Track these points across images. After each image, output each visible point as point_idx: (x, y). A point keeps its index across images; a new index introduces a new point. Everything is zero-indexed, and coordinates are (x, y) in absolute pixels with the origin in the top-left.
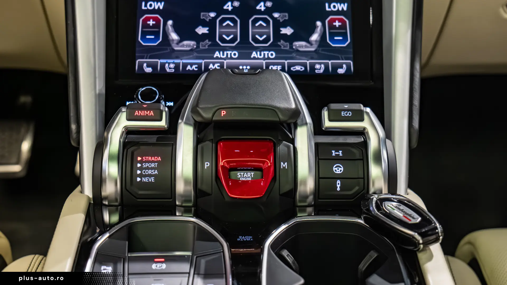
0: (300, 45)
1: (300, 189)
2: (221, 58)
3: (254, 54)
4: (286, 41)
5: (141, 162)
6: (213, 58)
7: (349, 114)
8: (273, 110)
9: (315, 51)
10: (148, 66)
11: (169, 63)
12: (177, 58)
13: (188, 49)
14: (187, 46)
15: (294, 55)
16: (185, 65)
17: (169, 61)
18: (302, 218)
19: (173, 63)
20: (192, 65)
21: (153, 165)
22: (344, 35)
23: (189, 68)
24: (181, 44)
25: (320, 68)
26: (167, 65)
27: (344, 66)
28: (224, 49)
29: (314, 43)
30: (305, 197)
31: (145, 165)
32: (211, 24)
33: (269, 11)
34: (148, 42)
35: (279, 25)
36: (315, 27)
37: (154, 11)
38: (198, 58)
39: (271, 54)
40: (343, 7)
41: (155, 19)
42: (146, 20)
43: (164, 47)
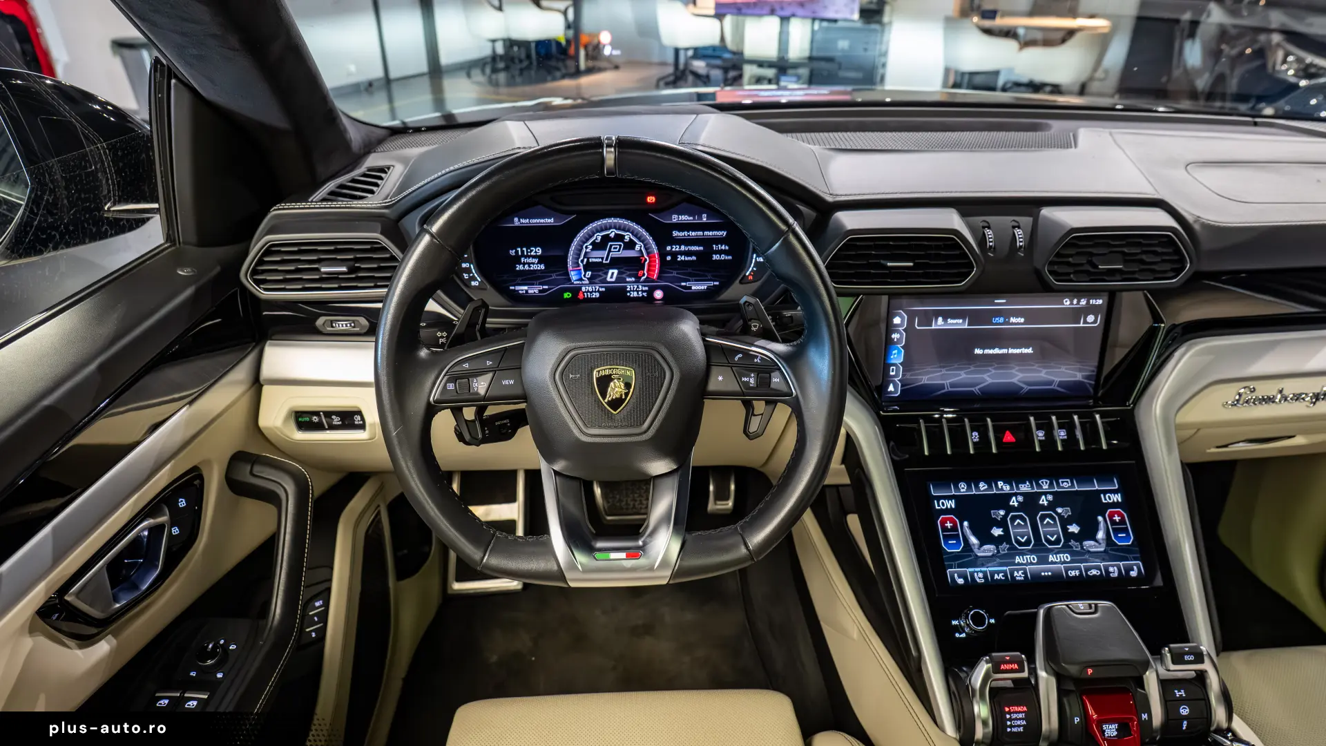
0: (1087, 543)
2: (1022, 564)
3: (1051, 558)
4: (1076, 541)
5: (1010, 712)
6: (1014, 564)
8: (1132, 664)
9: (1105, 551)
10: (959, 577)
11: (977, 572)
12: (983, 565)
13: (990, 554)
14: (988, 551)
15: (1087, 556)
16: (992, 574)
17: (976, 569)
19: (981, 571)
20: (998, 573)
21: (1020, 716)
22: (1126, 531)
23: (996, 577)
24: (982, 549)
25: (1114, 572)
26: (976, 574)
27: (1135, 568)
28: (1022, 553)
29: (1101, 541)
31: (1014, 716)
32: (1002, 524)
33: (1052, 506)
34: (951, 548)
35: (1065, 523)
36: (1098, 523)
37: (947, 511)
38: (1001, 565)
39: (1066, 557)
40: (1117, 498)
41: (952, 521)
42: (944, 522)
43: (967, 553)
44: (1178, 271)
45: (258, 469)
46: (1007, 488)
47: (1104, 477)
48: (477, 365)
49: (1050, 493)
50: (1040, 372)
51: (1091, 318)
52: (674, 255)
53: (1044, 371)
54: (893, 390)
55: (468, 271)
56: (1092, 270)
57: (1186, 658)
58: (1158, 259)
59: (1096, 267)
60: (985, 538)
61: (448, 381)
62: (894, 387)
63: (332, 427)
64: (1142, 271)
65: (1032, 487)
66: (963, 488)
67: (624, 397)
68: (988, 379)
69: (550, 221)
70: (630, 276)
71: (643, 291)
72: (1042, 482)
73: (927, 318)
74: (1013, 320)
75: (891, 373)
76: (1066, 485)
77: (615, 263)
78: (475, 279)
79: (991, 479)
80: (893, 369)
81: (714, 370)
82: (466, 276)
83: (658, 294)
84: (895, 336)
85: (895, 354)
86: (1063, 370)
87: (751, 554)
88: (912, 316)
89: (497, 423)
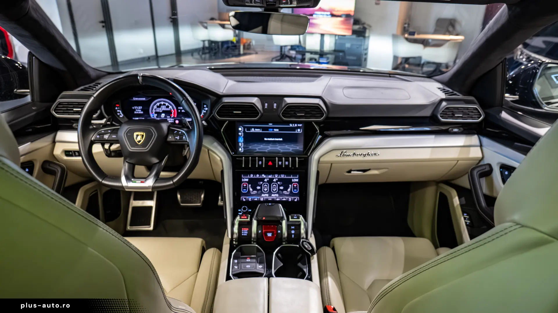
0: (285, 192)
1: (283, 236)
2: (264, 196)
3: (272, 195)
4: (281, 191)
5: (243, 230)
6: (261, 196)
7: (296, 217)
8: (277, 217)
9: (289, 194)
10: (244, 199)
12: (252, 196)
14: (255, 192)
15: (283, 195)
17: (250, 197)
18: (284, 244)
21: (246, 231)
22: (297, 189)
23: (255, 199)
24: (253, 192)
25: (290, 200)
27: (297, 199)
28: (264, 194)
29: (289, 192)
30: (285, 238)
31: (244, 231)
32: (261, 186)
33: (277, 182)
34: (244, 191)
35: (279, 186)
36: (289, 186)
37: (245, 182)
38: (257, 196)
39: (277, 195)
40: (297, 180)
41: (246, 184)
42: (244, 184)
43: (249, 194)
44: (322, 116)
45: (51, 165)
46: (265, 176)
47: (294, 174)
48: (106, 132)
49: (277, 178)
50: (285, 146)
51: (299, 130)
52: (181, 110)
53: (287, 146)
55: (119, 112)
57: (294, 217)
58: (316, 113)
59: (296, 115)
60: (254, 189)
61: (98, 135)
62: (241, 149)
63: (76, 156)
64: (311, 116)
65: (272, 176)
66: (252, 176)
67: (141, 140)
68: (269, 147)
69: (144, 99)
70: (168, 116)
71: (172, 121)
72: (276, 175)
73: (249, 128)
74: (275, 130)
76: (283, 176)
77: (164, 112)
78: (121, 115)
79: (260, 174)
80: (240, 144)
81: (169, 135)
82: (118, 114)
83: (177, 122)
84: (240, 134)
85: (240, 139)
86: (292, 145)
87: (174, 183)
88: (244, 128)
89: (118, 152)
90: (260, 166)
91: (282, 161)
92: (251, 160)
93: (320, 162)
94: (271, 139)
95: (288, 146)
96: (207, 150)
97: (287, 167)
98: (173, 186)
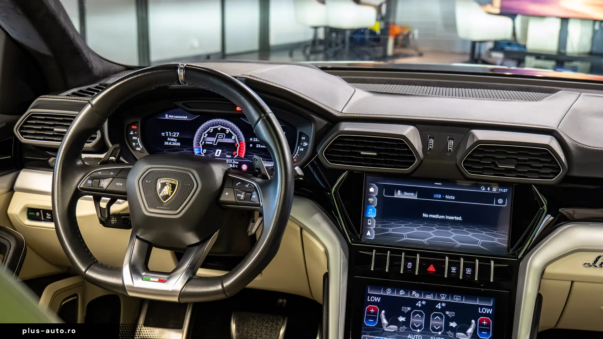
4: (452, 332)
12: (386, 336)
22: (488, 331)
28: (414, 334)
32: (407, 315)
33: (443, 310)
34: (369, 324)
35: (448, 320)
37: (374, 303)
38: (398, 337)
40: (490, 311)
41: (375, 309)
42: (370, 308)
43: (379, 328)
44: (556, 174)
46: (417, 296)
47: (485, 296)
48: (106, 174)
49: (445, 302)
50: (468, 234)
51: (500, 201)
52: (255, 144)
53: (471, 233)
54: (370, 235)
55: (136, 141)
56: (495, 168)
58: (541, 165)
59: (497, 166)
61: (89, 179)
62: (370, 233)
63: (46, 220)
64: (529, 171)
65: (434, 297)
66: (389, 292)
67: (170, 195)
68: (432, 234)
69: (185, 118)
70: (228, 154)
71: (236, 164)
72: (442, 296)
73: (391, 190)
74: (447, 197)
75: (369, 224)
76: (457, 300)
77: (221, 145)
78: (138, 146)
79: (408, 289)
80: (370, 221)
81: (225, 189)
82: (134, 144)
83: (244, 167)
84: (371, 200)
85: (371, 211)
86: (484, 233)
87: (224, 290)
88: (380, 187)
89: (123, 217)
90: (409, 274)
91: (458, 265)
92: (391, 257)
93: (544, 276)
94: (437, 216)
95: (472, 235)
96: (299, 229)
97: (468, 280)
98: (222, 296)
